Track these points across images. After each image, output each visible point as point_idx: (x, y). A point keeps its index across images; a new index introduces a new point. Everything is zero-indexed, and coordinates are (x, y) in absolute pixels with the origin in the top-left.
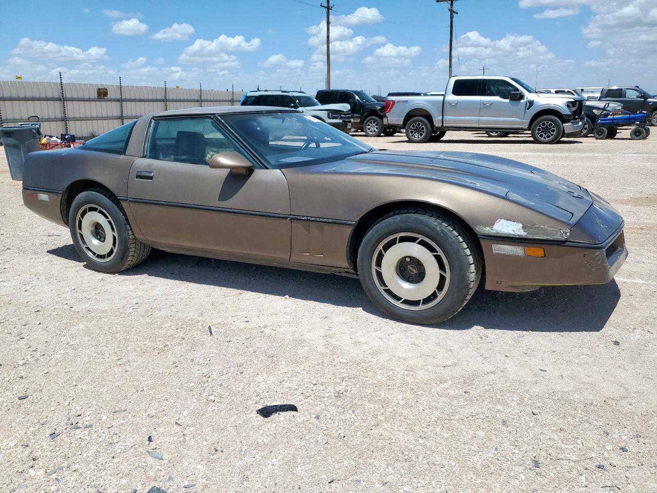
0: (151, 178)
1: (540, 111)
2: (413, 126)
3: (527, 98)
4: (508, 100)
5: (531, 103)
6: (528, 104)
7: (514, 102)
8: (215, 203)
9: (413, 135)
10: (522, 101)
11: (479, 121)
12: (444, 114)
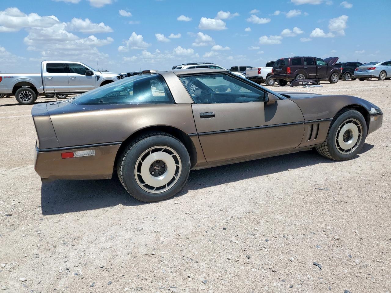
0: (213, 116)
1: (104, 82)
2: (21, 94)
3: (95, 74)
4: (84, 76)
5: (98, 77)
6: (97, 78)
7: (89, 77)
8: (263, 123)
9: (23, 100)
10: (93, 76)
11: (69, 89)
12: (44, 85)
